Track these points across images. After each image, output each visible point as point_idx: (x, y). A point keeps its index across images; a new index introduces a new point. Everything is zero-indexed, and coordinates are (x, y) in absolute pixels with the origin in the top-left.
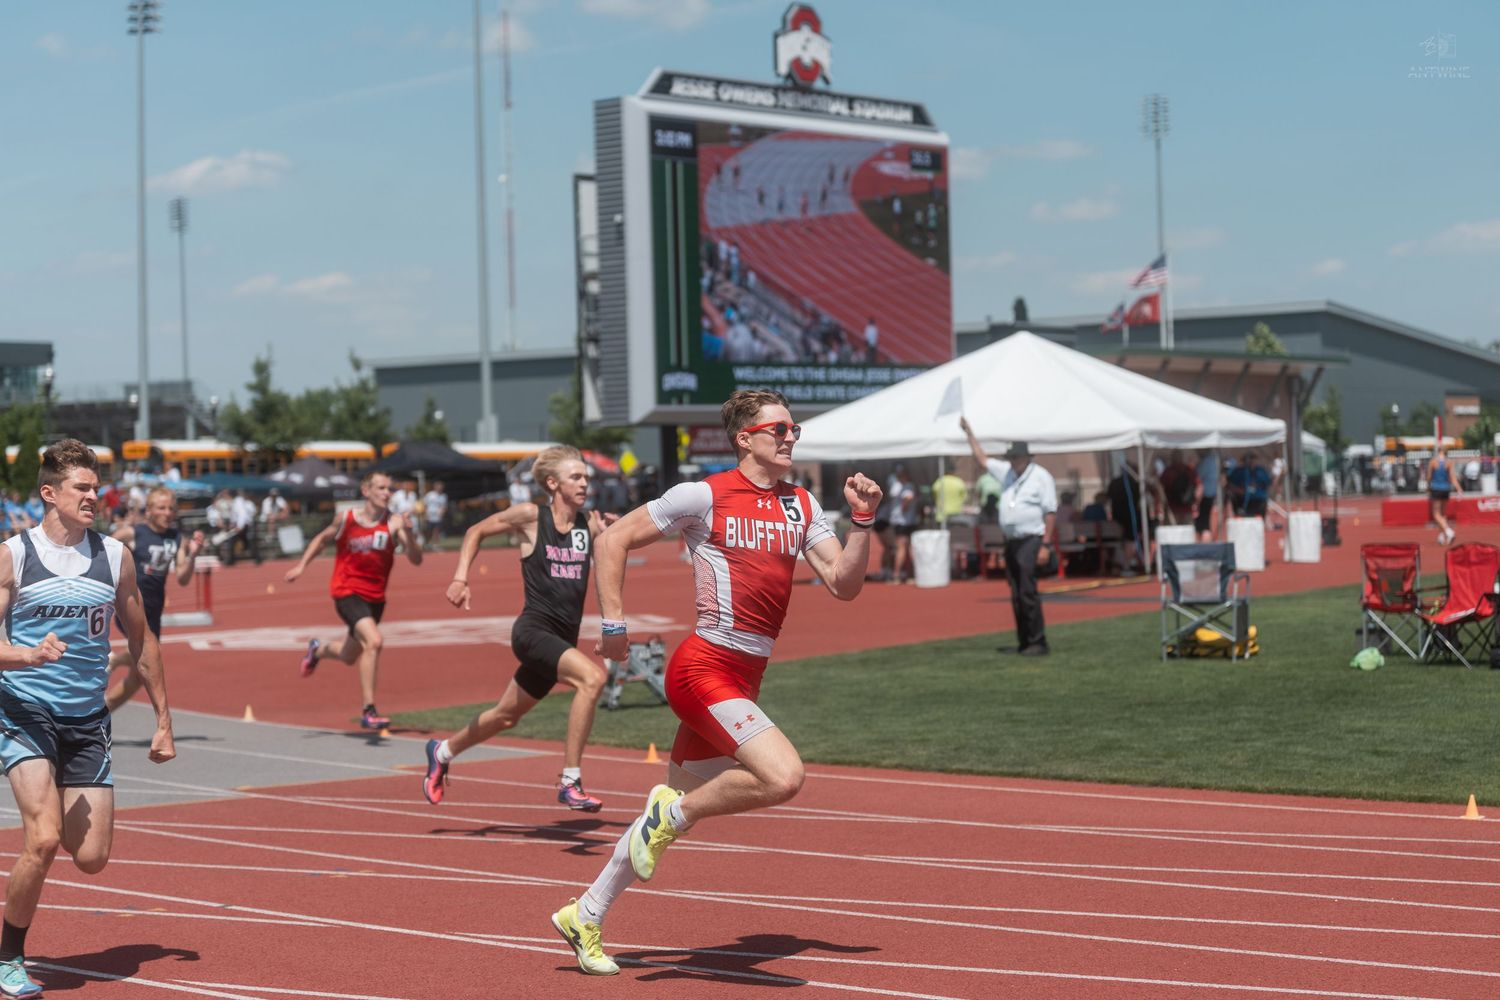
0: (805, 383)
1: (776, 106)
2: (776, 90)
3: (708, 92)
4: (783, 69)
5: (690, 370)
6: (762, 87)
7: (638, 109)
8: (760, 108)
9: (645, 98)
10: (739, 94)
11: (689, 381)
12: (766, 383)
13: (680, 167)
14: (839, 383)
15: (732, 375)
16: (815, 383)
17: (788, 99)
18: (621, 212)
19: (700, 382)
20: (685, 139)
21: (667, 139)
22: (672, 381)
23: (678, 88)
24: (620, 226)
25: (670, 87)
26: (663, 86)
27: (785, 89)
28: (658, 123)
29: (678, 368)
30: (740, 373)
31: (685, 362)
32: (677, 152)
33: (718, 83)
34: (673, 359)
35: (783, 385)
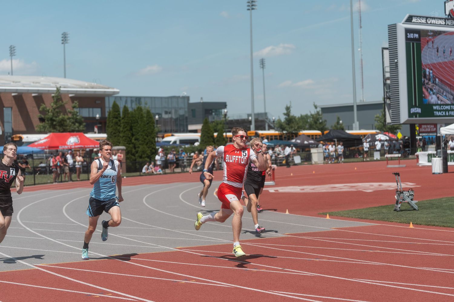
1: (445, 24)
2: (445, 19)
3: (424, 21)
4: (447, 13)
5: (419, 107)
6: (440, 19)
7: (401, 27)
8: (440, 25)
9: (403, 24)
10: (433, 21)
11: (419, 110)
12: (443, 110)
13: (415, 44)
15: (433, 108)
17: (449, 22)
18: (397, 59)
19: (422, 110)
20: (416, 36)
21: (411, 36)
22: (413, 110)
23: (414, 20)
24: (397, 63)
25: (412, 20)
26: (409, 20)
27: (448, 19)
28: (408, 31)
29: (415, 106)
30: (435, 108)
31: (417, 105)
32: (414, 39)
33: (427, 18)
34: (414, 104)
35: (448, 111)
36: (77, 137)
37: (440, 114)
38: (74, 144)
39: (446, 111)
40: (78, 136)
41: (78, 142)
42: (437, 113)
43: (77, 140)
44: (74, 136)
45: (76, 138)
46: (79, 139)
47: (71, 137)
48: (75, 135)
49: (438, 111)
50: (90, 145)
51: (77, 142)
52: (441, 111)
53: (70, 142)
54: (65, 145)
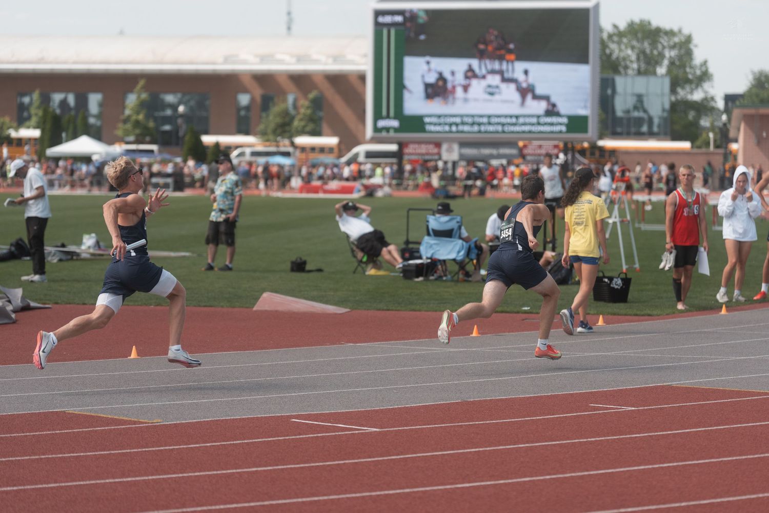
0: (473, 124)
5: (395, 118)
11: (395, 123)
12: (446, 124)
13: (393, 31)
14: (498, 124)
15: (423, 121)
16: (479, 124)
19: (401, 124)
20: (399, 19)
21: (388, 19)
22: (382, 123)
28: (379, 13)
29: (388, 117)
30: (427, 120)
31: (392, 113)
32: (391, 24)
34: (384, 113)
35: (457, 125)
37: (438, 128)
39: (451, 125)
42: (432, 128)
49: (435, 124)
52: (440, 124)
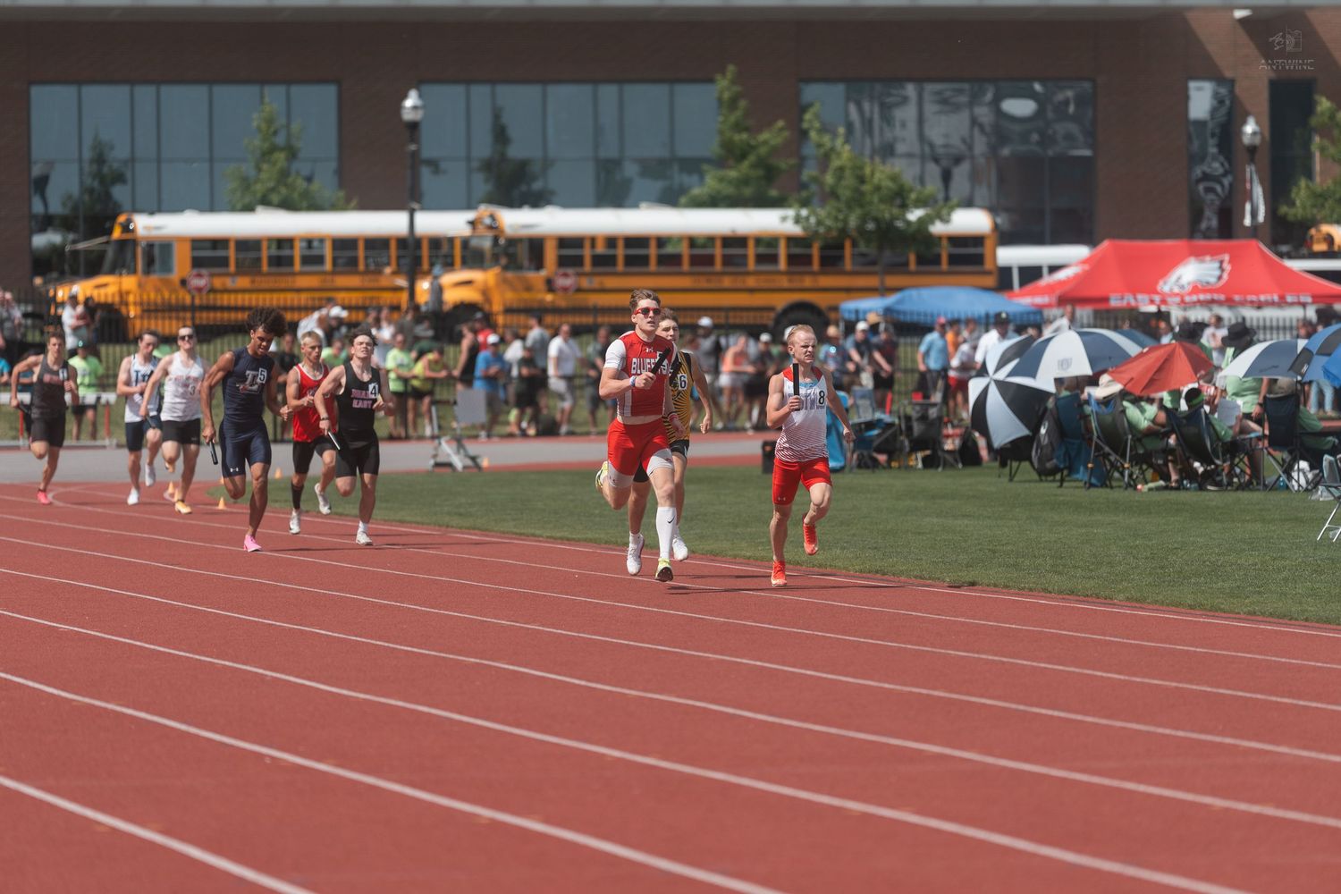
36: (1221, 262)
38: (1188, 289)
40: (1226, 257)
41: (1220, 278)
43: (1218, 273)
44: (1208, 258)
45: (1216, 265)
46: (1227, 267)
47: (1192, 260)
48: (1213, 253)
50: (1257, 294)
51: (1213, 280)
53: (1179, 278)
54: (1151, 290)
